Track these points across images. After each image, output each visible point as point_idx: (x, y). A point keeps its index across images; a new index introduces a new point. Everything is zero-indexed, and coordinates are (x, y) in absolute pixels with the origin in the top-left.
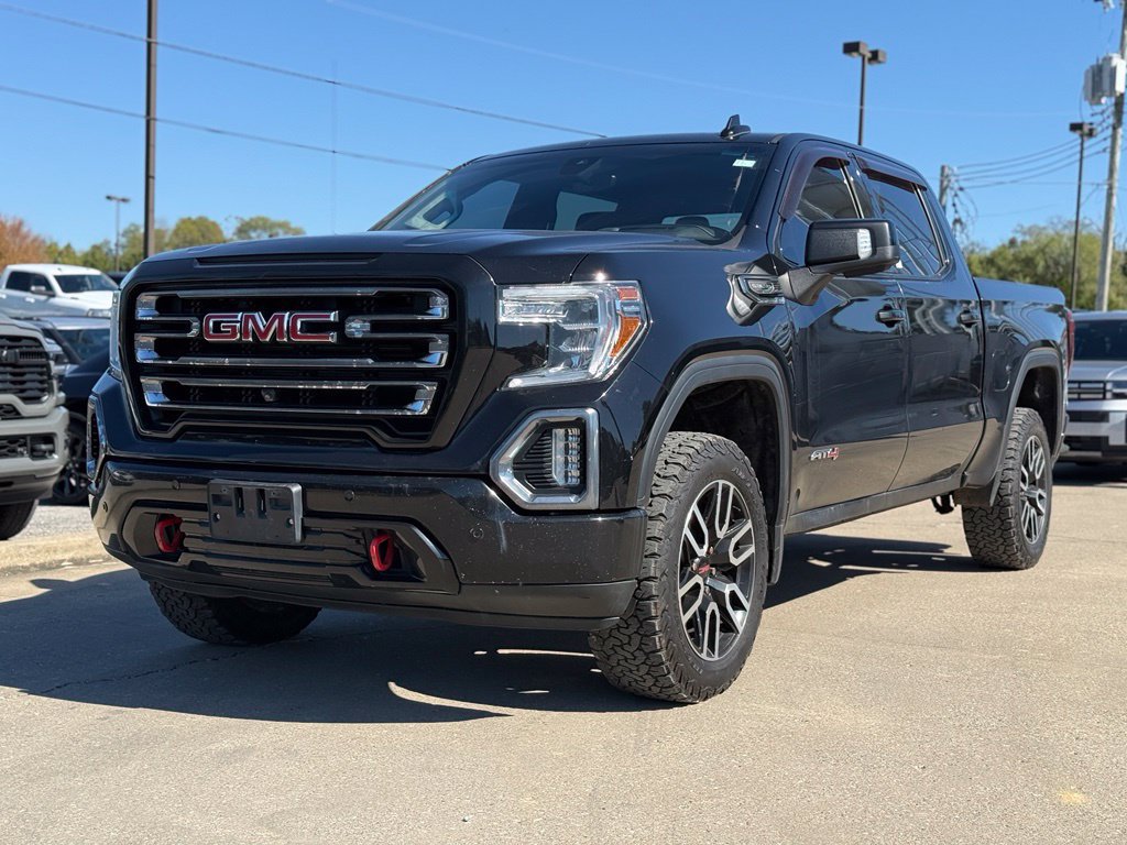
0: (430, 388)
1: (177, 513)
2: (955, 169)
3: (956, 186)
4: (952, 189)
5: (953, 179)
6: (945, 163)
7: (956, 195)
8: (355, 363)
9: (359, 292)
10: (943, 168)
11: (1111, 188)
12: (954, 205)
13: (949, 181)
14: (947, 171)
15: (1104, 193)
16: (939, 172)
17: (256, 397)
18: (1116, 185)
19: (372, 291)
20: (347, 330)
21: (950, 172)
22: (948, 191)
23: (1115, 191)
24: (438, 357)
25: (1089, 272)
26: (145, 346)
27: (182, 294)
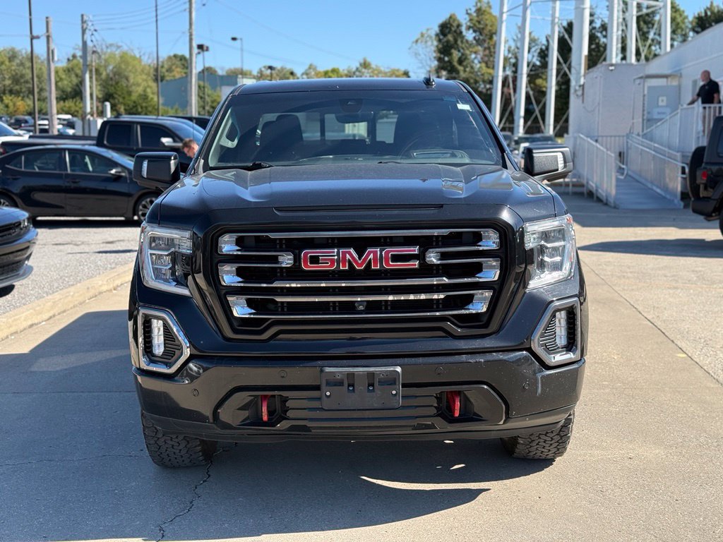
0: (488, 294)
1: (285, 394)
2: (91, 17)
3: (92, 28)
4: (90, 30)
5: (90, 24)
6: (83, 13)
7: (92, 34)
8: (435, 281)
9: (436, 232)
10: (82, 16)
11: (191, 35)
12: (92, 41)
13: (88, 25)
14: (85, 18)
15: (188, 39)
16: (80, 18)
17: (350, 307)
18: (194, 33)
19: (445, 232)
20: (427, 259)
21: (87, 19)
22: (87, 31)
23: (194, 37)
24: (491, 273)
25: (134, 78)
26: (228, 273)
27: (272, 235)
